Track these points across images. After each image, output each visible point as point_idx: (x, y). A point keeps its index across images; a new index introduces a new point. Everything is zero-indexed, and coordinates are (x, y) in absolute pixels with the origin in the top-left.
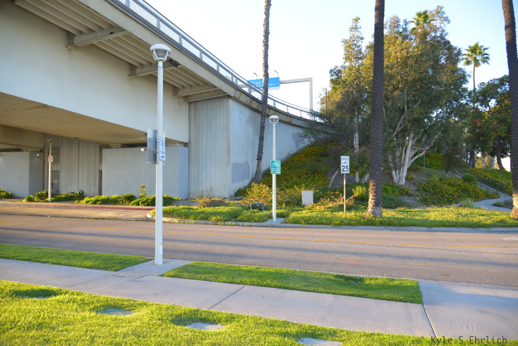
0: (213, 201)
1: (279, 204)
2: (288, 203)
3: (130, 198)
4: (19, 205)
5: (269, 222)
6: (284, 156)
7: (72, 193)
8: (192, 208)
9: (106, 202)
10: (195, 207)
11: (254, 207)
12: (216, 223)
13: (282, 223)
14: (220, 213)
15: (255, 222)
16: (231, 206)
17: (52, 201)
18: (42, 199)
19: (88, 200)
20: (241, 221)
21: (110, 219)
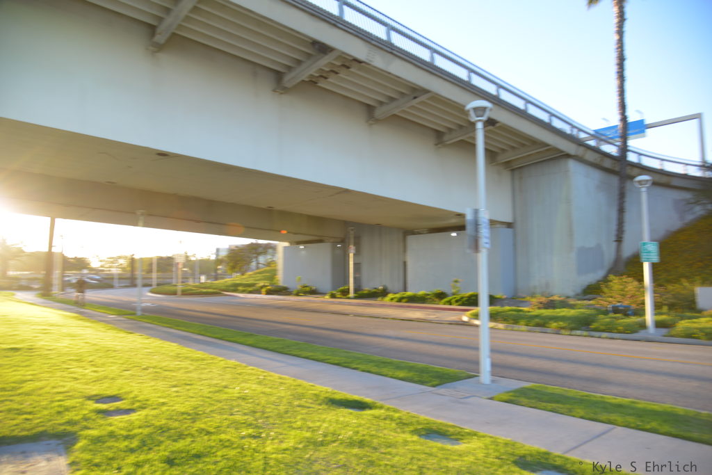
0: (552, 301)
1: (657, 306)
2: (672, 306)
3: (441, 296)
4: (323, 302)
5: (641, 334)
6: (661, 233)
7: (375, 288)
8: (521, 311)
9: (413, 299)
10: (525, 309)
11: (616, 310)
12: (557, 332)
13: (665, 336)
14: (563, 318)
15: (620, 332)
16: (579, 308)
17: (355, 298)
18: (344, 295)
19: (393, 297)
20: (596, 330)
21: (419, 320)
